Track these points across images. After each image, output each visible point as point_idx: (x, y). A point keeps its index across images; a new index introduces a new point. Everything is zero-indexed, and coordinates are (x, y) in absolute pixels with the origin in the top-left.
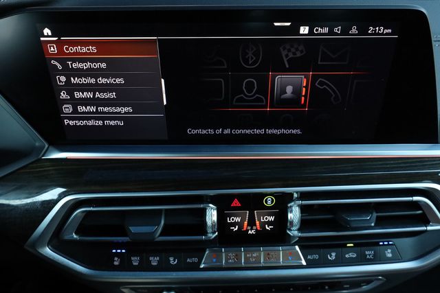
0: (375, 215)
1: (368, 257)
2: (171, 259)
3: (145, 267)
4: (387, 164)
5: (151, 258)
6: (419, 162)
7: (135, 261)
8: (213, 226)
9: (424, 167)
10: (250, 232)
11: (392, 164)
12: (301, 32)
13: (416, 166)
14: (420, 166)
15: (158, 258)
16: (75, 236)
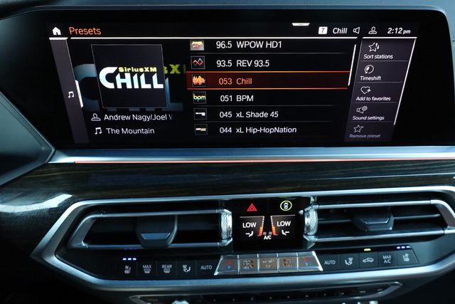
0: (393, 218)
1: (385, 261)
2: (185, 267)
3: (157, 275)
4: (406, 167)
5: (163, 266)
6: (437, 164)
7: (147, 269)
8: (228, 232)
9: (442, 169)
10: (265, 238)
11: (409, 167)
12: (320, 32)
13: (434, 169)
14: (439, 168)
15: (171, 266)
16: (84, 244)
